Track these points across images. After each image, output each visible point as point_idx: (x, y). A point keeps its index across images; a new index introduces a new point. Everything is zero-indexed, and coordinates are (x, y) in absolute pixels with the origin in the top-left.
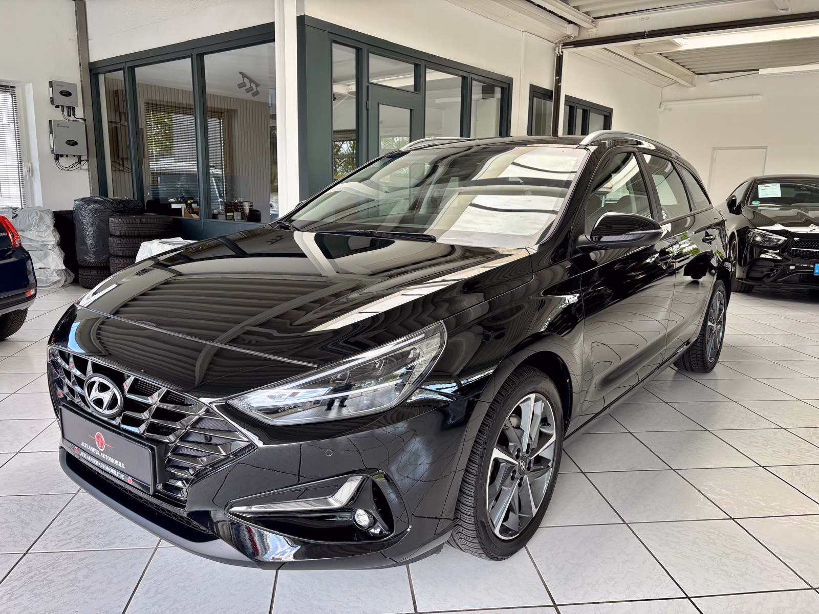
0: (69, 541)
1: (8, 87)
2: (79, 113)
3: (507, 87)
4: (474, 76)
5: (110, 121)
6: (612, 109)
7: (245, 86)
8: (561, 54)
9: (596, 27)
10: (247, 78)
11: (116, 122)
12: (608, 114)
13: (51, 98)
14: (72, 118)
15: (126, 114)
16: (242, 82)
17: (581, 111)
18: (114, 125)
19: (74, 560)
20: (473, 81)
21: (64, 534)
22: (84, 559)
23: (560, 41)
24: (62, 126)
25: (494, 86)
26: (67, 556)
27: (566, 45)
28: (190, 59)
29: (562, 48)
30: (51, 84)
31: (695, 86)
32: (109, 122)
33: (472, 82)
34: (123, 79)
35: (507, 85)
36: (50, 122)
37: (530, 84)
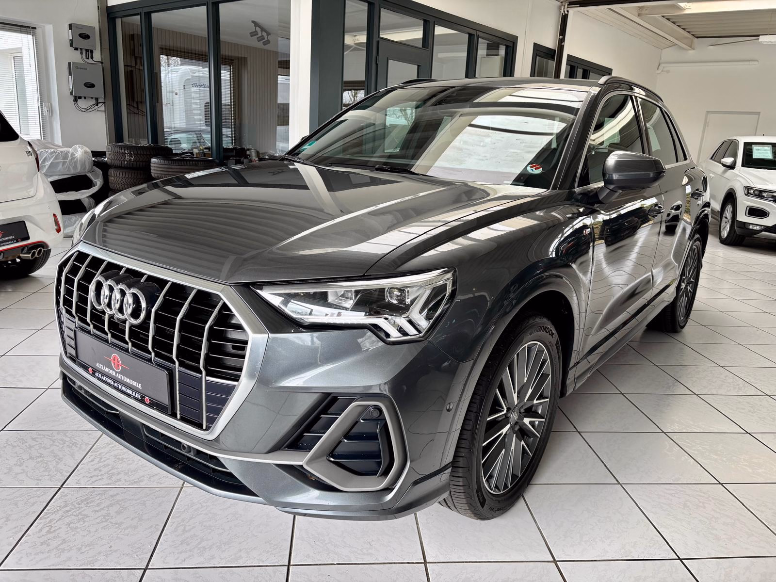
0: (101, 477)
1: (29, 27)
2: (97, 56)
3: (511, 45)
4: (480, 34)
5: (126, 64)
6: (612, 68)
7: (258, 35)
8: (566, 13)
10: (259, 27)
11: (131, 66)
13: (70, 40)
14: (90, 61)
15: (141, 58)
16: (254, 30)
17: (582, 70)
18: (129, 69)
19: (105, 495)
20: (480, 39)
21: (95, 470)
22: (115, 495)
23: (566, 0)
24: (80, 68)
25: (498, 44)
26: (100, 492)
27: (571, 4)
28: (205, 7)
29: (568, 7)
30: (70, 26)
31: (694, 49)
32: (125, 66)
33: (478, 39)
34: (139, 23)
35: (512, 43)
36: (69, 64)
37: (534, 43)
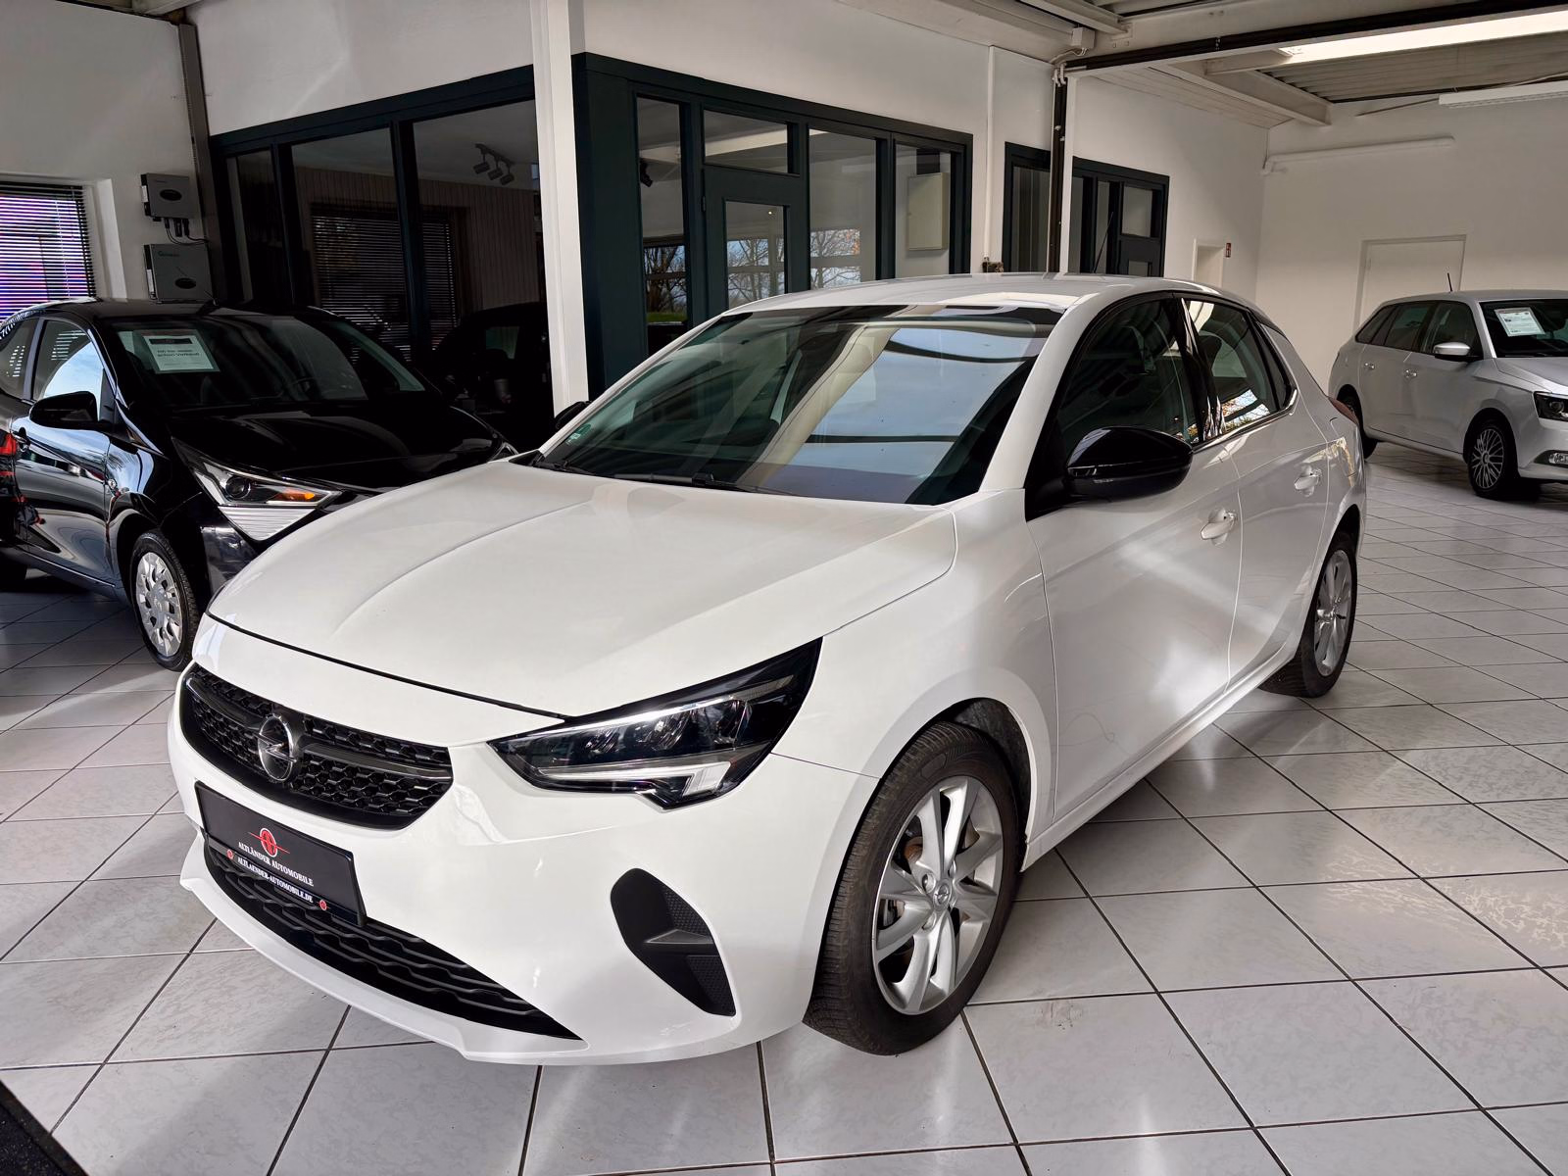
1: (69, 187)
2: (197, 230)
3: (962, 151)
4: (898, 137)
6: (1168, 177)
7: (488, 168)
8: (1064, 83)
9: (1127, 31)
10: (490, 153)
12: (1159, 188)
13: (145, 204)
14: (184, 239)
15: (278, 228)
16: (482, 161)
17: (1108, 184)
20: (897, 146)
23: (1062, 58)
24: (168, 255)
25: (937, 152)
27: (1071, 64)
28: (388, 129)
29: (1065, 72)
30: (144, 179)
31: (1329, 123)
33: (894, 146)
35: (963, 148)
36: (147, 248)
37: (1006, 143)
